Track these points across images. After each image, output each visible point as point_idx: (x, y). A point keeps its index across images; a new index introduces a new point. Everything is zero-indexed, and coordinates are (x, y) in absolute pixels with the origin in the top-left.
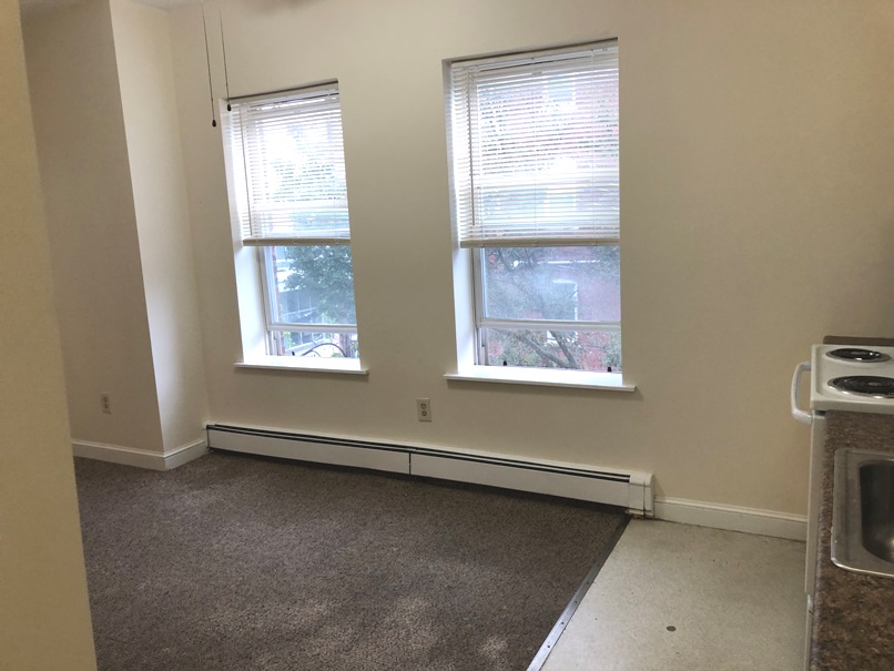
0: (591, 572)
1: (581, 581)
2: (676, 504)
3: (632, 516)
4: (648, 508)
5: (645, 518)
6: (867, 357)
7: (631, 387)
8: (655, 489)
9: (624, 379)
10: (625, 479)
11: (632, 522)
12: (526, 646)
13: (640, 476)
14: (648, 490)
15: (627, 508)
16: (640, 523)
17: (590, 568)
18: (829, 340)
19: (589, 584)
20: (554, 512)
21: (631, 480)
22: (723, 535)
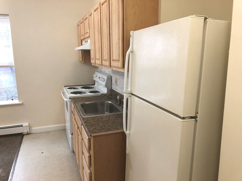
0: (18, 149)
1: (17, 151)
2: (35, 129)
3: (24, 135)
4: (28, 131)
5: (28, 134)
6: (74, 88)
7: (21, 103)
8: (30, 127)
9: (19, 101)
10: (22, 126)
11: (25, 136)
12: (8, 168)
13: (25, 124)
14: (28, 127)
15: (22, 133)
16: (27, 135)
17: (18, 148)
18: (65, 86)
19: (19, 151)
20: (1, 139)
21: (23, 126)
22: (47, 133)
